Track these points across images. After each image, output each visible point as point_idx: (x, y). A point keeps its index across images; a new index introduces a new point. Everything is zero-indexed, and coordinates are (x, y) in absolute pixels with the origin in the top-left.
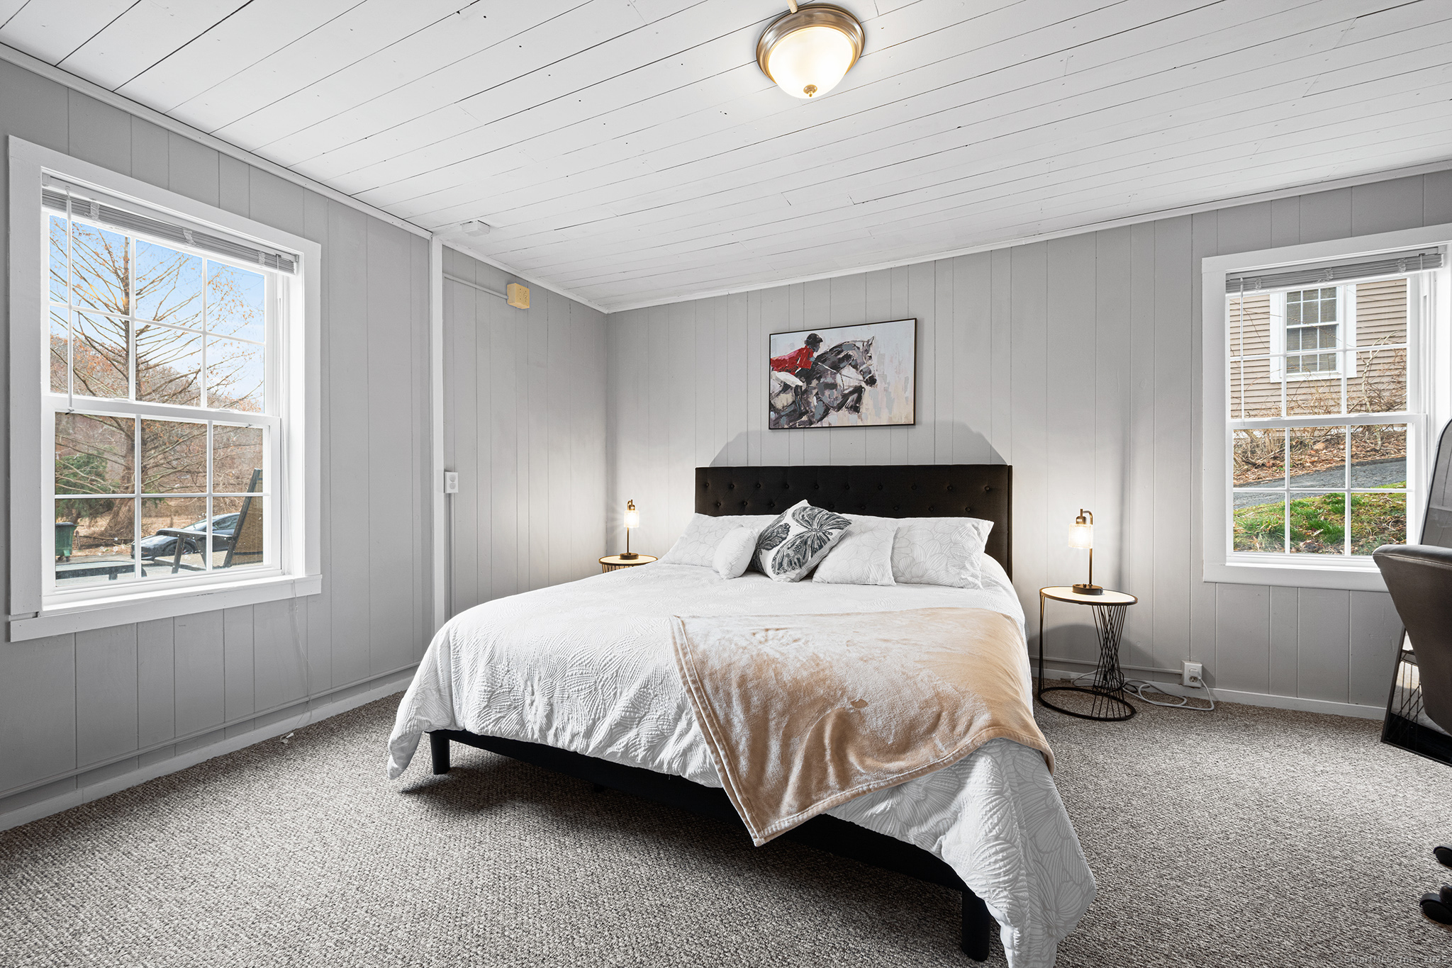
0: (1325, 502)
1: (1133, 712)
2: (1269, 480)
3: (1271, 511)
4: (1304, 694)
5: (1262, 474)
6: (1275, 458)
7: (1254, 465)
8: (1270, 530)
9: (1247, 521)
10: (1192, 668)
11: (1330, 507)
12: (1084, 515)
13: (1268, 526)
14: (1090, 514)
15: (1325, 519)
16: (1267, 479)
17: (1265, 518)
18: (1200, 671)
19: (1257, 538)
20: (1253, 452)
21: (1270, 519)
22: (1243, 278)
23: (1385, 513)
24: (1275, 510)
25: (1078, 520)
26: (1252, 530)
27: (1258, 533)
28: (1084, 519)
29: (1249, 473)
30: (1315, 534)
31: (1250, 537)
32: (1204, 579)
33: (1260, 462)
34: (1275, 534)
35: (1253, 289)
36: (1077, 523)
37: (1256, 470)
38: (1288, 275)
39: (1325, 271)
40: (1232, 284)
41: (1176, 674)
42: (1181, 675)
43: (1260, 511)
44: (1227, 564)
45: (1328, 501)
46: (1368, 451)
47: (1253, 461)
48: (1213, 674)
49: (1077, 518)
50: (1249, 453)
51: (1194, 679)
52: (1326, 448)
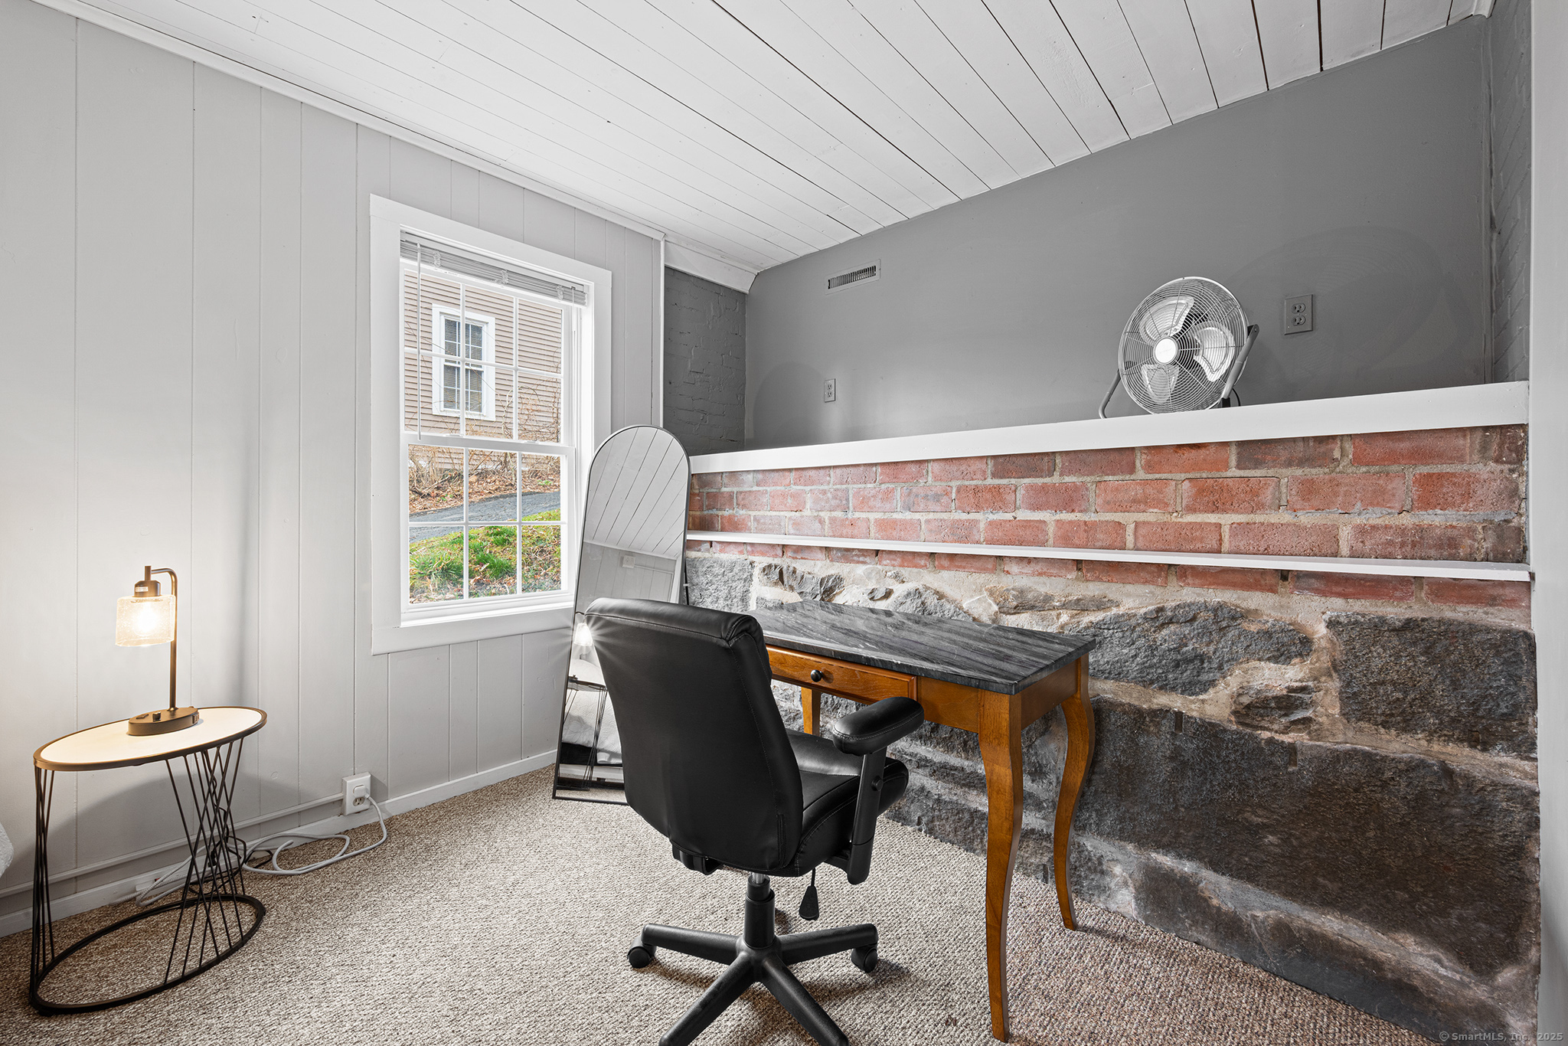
0: (488, 534)
1: (260, 912)
2: (434, 511)
3: (442, 545)
4: (485, 766)
5: (428, 503)
6: (438, 488)
7: (420, 494)
8: (442, 568)
9: (419, 558)
10: (358, 784)
11: (492, 539)
12: (153, 577)
13: (440, 564)
14: (172, 573)
15: (490, 552)
16: (432, 509)
17: (437, 552)
18: (368, 785)
19: (430, 578)
20: (419, 481)
21: (444, 556)
22: (421, 246)
23: (533, 543)
24: (445, 544)
25: (141, 589)
26: (423, 572)
27: (431, 572)
28: (155, 586)
29: (416, 502)
30: (483, 568)
31: (423, 578)
32: (373, 651)
33: (425, 492)
34: (450, 574)
35: (431, 263)
36: (137, 594)
37: (422, 500)
38: (466, 262)
39: (501, 272)
40: (408, 246)
41: (333, 802)
42: (341, 801)
43: (431, 545)
44: (403, 625)
45: (490, 532)
46: (506, 486)
47: (420, 490)
48: (384, 782)
49: (136, 586)
50: (415, 481)
51: (360, 800)
52: (478, 480)
